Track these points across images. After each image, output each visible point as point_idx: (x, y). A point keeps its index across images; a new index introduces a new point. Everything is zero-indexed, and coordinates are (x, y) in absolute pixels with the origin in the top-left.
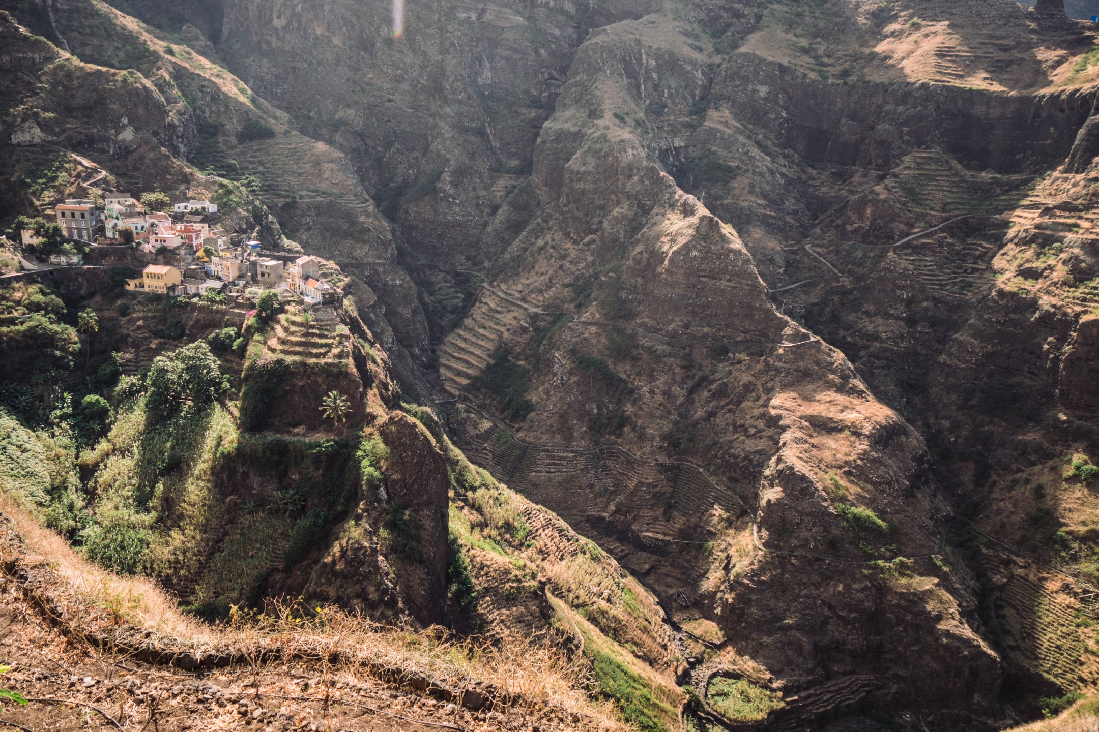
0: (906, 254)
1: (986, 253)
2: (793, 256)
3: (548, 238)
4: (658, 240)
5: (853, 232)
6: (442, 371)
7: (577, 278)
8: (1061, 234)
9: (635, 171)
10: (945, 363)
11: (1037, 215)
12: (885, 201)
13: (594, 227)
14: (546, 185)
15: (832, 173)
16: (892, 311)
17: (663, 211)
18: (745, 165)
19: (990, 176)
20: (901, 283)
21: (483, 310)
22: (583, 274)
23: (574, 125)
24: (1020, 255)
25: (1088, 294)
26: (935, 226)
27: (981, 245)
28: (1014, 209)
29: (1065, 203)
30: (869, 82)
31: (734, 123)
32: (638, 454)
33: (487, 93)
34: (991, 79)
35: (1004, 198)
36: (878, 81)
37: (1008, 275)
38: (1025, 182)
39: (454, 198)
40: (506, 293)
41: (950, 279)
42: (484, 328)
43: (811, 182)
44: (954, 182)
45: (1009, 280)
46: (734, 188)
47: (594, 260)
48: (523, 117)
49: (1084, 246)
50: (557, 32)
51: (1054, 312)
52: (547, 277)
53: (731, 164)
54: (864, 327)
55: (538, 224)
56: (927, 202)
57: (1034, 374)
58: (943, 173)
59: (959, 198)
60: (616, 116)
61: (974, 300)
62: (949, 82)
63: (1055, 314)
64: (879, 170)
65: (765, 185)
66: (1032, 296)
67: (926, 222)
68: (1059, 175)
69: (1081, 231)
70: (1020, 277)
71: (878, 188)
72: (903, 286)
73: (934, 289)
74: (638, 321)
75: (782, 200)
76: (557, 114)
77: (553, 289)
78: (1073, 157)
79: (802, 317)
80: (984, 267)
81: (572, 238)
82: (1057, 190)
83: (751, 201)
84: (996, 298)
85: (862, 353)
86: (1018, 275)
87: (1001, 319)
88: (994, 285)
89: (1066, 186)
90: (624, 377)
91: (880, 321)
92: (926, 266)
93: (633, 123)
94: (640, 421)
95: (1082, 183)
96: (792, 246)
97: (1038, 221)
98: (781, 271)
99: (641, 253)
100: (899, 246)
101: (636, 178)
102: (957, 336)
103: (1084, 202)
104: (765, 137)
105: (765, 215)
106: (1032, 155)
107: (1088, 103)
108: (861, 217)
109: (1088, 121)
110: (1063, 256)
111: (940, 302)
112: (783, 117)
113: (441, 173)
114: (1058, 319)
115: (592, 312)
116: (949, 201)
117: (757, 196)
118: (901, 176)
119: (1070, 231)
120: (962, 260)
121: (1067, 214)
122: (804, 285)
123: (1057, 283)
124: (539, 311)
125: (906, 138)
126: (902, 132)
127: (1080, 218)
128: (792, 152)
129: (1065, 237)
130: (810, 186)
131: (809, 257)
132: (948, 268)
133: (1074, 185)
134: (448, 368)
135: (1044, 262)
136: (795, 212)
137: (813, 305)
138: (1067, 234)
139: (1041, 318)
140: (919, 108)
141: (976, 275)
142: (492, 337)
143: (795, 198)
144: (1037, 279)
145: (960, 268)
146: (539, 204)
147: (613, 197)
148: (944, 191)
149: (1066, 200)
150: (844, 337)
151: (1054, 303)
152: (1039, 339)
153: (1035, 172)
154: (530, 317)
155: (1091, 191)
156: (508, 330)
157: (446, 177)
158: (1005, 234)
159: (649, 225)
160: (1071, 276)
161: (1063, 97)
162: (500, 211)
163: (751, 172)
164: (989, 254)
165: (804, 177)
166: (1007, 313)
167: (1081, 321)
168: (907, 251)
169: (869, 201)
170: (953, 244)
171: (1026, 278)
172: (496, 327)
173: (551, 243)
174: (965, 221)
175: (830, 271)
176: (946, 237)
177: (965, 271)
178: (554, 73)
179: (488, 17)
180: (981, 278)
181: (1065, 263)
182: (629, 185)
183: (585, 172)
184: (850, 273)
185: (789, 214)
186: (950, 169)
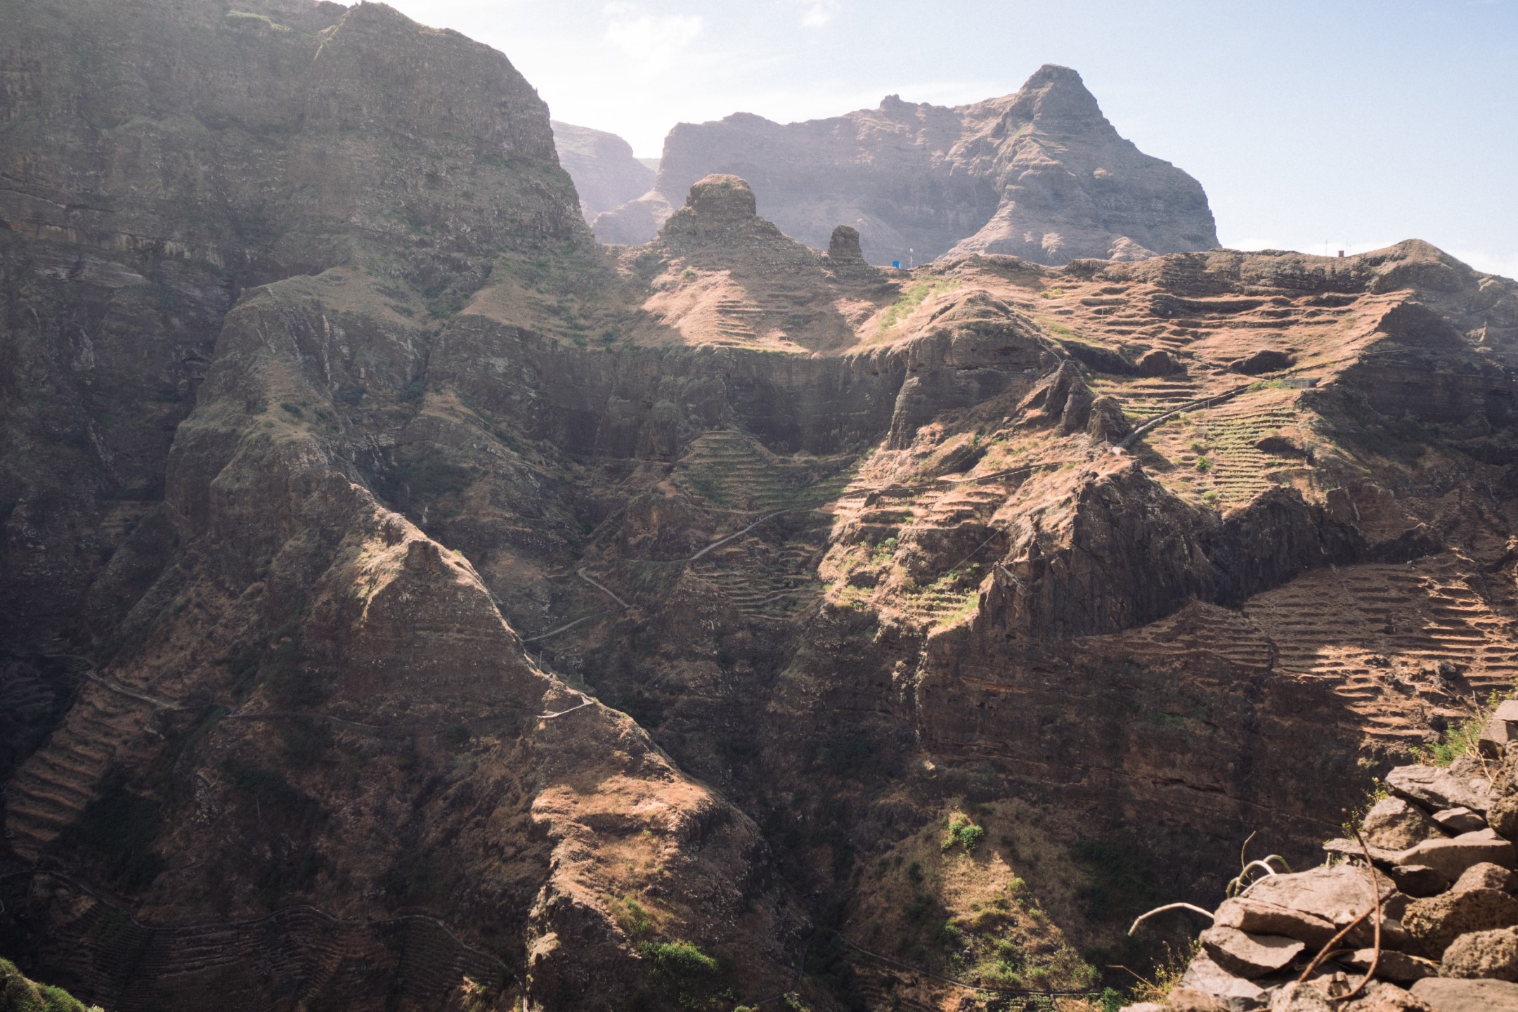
0: (708, 570)
1: (809, 559)
2: (561, 587)
3: (192, 592)
4: (351, 582)
5: (638, 546)
6: (10, 823)
7: (235, 650)
8: (893, 526)
9: (314, 485)
10: (775, 712)
11: (862, 504)
12: (672, 501)
13: (259, 570)
14: (186, 514)
15: (606, 467)
16: (699, 649)
17: (357, 539)
18: (484, 465)
19: (804, 459)
20: (704, 609)
21: (85, 714)
22: (244, 643)
23: (224, 424)
24: (849, 558)
25: (934, 600)
26: (742, 529)
27: (802, 549)
28: (836, 499)
29: (893, 486)
30: (638, 348)
31: (464, 409)
32: (340, 913)
33: (89, 383)
34: (789, 339)
35: (823, 485)
36: (649, 347)
37: (838, 584)
38: (846, 464)
39: (36, 543)
40: (124, 684)
41: (768, 597)
42: (86, 744)
43: (579, 483)
44: (760, 470)
45: (839, 591)
46: (470, 498)
47: (261, 620)
48: (149, 416)
49: (919, 540)
50: (197, 293)
51: (898, 628)
52: (188, 653)
53: (464, 465)
54: (664, 675)
55: (177, 572)
56: (729, 498)
57: (887, 712)
58: (745, 459)
59: (769, 490)
60: (286, 407)
61: (800, 623)
62: (737, 344)
63: (899, 630)
64: (665, 461)
65: (512, 491)
66: (869, 609)
67: (729, 525)
68: (883, 453)
69: (915, 521)
70: (852, 587)
71: (663, 485)
72: (709, 613)
73: (748, 613)
74: (331, 706)
75: (540, 511)
76: (198, 410)
77: (198, 670)
78: (895, 430)
79: (579, 671)
80: (809, 578)
81: (228, 589)
82: (882, 470)
83: (495, 515)
84: (826, 617)
85: (665, 713)
86: (849, 584)
87: (837, 644)
88: (822, 600)
89: (893, 465)
90: (313, 794)
91: (683, 664)
92: (736, 583)
93: (315, 417)
94: (341, 861)
95: (909, 460)
96: (560, 571)
97: (864, 511)
98: (546, 608)
99: (328, 603)
100: (697, 560)
101: (315, 495)
102: (786, 673)
103: (915, 484)
104: (509, 426)
105: (515, 533)
106: (850, 430)
107: (902, 364)
108: (646, 524)
109: (905, 385)
110: (899, 554)
111: (760, 630)
112: (531, 398)
113: (14, 505)
114: (904, 637)
115: (257, 701)
116: (757, 494)
117: (503, 508)
118: (691, 467)
119: (903, 521)
120: (782, 570)
121: (897, 500)
122: (580, 626)
123: (896, 590)
124: (175, 706)
125: (693, 417)
126: (687, 409)
127: (913, 504)
128: (549, 444)
129: (898, 530)
130: (577, 487)
131: (583, 586)
132: (765, 584)
133: (901, 464)
134: (21, 816)
135: (878, 564)
136: (560, 525)
137: (594, 652)
138: (900, 525)
139: (885, 639)
140: (705, 379)
141: (801, 588)
142: (97, 756)
143: (558, 505)
144: (873, 587)
145: (780, 582)
146: (176, 543)
147: (285, 524)
148: (748, 482)
149: (894, 482)
150: (640, 693)
151: (896, 616)
152: (886, 665)
153: (856, 450)
154: (160, 718)
155: (920, 470)
156: (125, 742)
157: (21, 511)
158: (829, 532)
159: (338, 562)
160: (912, 579)
161: (874, 357)
162: (115, 557)
163: (492, 475)
164: (814, 560)
165: (568, 476)
166: (843, 636)
167: (929, 636)
168: (709, 566)
169: (653, 503)
170: (767, 551)
171: (859, 587)
172: (105, 740)
173: (195, 600)
174: (779, 520)
175: (613, 602)
176: (757, 543)
177: (787, 585)
178: (196, 351)
179: (86, 274)
180: (807, 592)
181: (902, 562)
182: (306, 506)
183: (240, 490)
184: (639, 602)
185: (550, 528)
186: (754, 453)
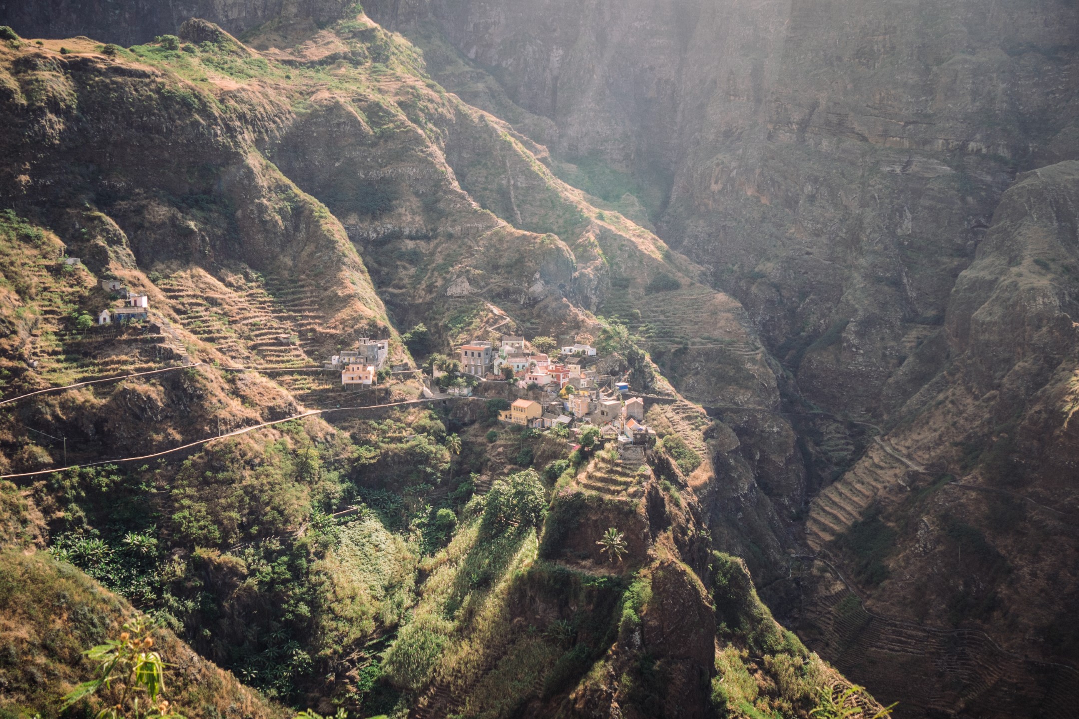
3: (950, 393)
4: (1060, 398)
6: (809, 524)
7: (969, 437)
9: (1045, 321)
13: (996, 381)
14: (956, 336)
17: (1071, 366)
21: (866, 464)
22: (975, 433)
23: (991, 273)
32: (1005, 645)
33: (906, 243)
39: (858, 349)
40: (894, 448)
42: (863, 483)
47: (991, 418)
48: (943, 267)
50: (989, 178)
52: (937, 434)
55: (943, 377)
60: (1037, 262)
74: (1030, 490)
76: (975, 262)
77: (942, 447)
81: (973, 393)
90: (1003, 552)
93: (1060, 270)
94: (1014, 607)
99: (1039, 412)
101: (1044, 329)
113: (848, 322)
115: (975, 476)
124: (921, 469)
134: (816, 521)
142: (867, 493)
146: (948, 356)
147: (1019, 350)
154: (909, 476)
156: (885, 488)
157: (852, 327)
159: (1053, 382)
162: (906, 362)
172: (874, 483)
173: (950, 398)
178: (983, 221)
179: (913, 168)
182: (1036, 337)
183: (990, 323)
